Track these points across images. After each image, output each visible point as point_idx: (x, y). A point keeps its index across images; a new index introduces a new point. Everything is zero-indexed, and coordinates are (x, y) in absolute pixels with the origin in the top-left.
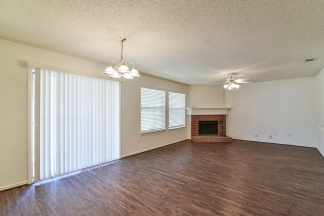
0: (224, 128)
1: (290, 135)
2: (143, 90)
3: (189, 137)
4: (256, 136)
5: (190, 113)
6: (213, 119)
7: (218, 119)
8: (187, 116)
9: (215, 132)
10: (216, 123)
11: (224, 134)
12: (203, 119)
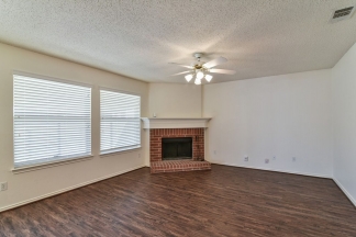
0: (201, 148)
1: (294, 159)
2: (17, 79)
3: (148, 164)
4: (247, 159)
5: (148, 126)
6: (185, 135)
7: (192, 135)
8: (143, 130)
9: (188, 154)
10: (189, 140)
11: (201, 158)
12: (169, 136)
